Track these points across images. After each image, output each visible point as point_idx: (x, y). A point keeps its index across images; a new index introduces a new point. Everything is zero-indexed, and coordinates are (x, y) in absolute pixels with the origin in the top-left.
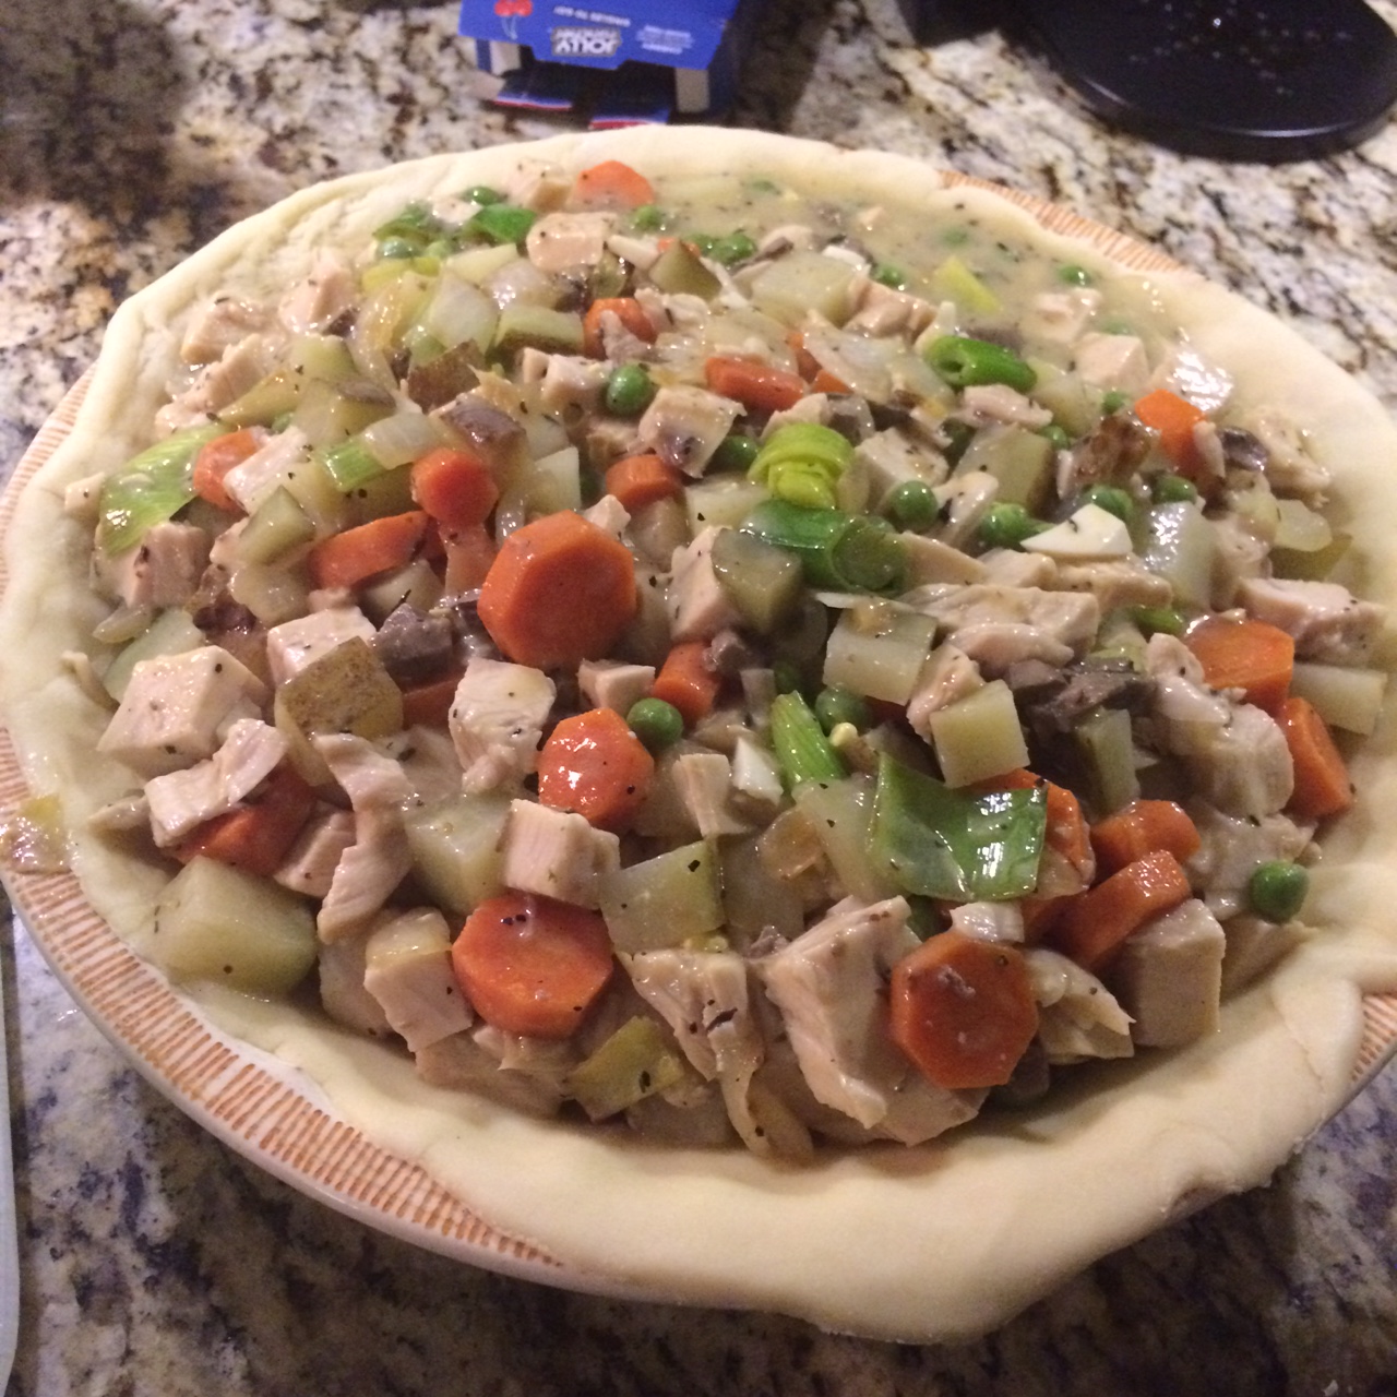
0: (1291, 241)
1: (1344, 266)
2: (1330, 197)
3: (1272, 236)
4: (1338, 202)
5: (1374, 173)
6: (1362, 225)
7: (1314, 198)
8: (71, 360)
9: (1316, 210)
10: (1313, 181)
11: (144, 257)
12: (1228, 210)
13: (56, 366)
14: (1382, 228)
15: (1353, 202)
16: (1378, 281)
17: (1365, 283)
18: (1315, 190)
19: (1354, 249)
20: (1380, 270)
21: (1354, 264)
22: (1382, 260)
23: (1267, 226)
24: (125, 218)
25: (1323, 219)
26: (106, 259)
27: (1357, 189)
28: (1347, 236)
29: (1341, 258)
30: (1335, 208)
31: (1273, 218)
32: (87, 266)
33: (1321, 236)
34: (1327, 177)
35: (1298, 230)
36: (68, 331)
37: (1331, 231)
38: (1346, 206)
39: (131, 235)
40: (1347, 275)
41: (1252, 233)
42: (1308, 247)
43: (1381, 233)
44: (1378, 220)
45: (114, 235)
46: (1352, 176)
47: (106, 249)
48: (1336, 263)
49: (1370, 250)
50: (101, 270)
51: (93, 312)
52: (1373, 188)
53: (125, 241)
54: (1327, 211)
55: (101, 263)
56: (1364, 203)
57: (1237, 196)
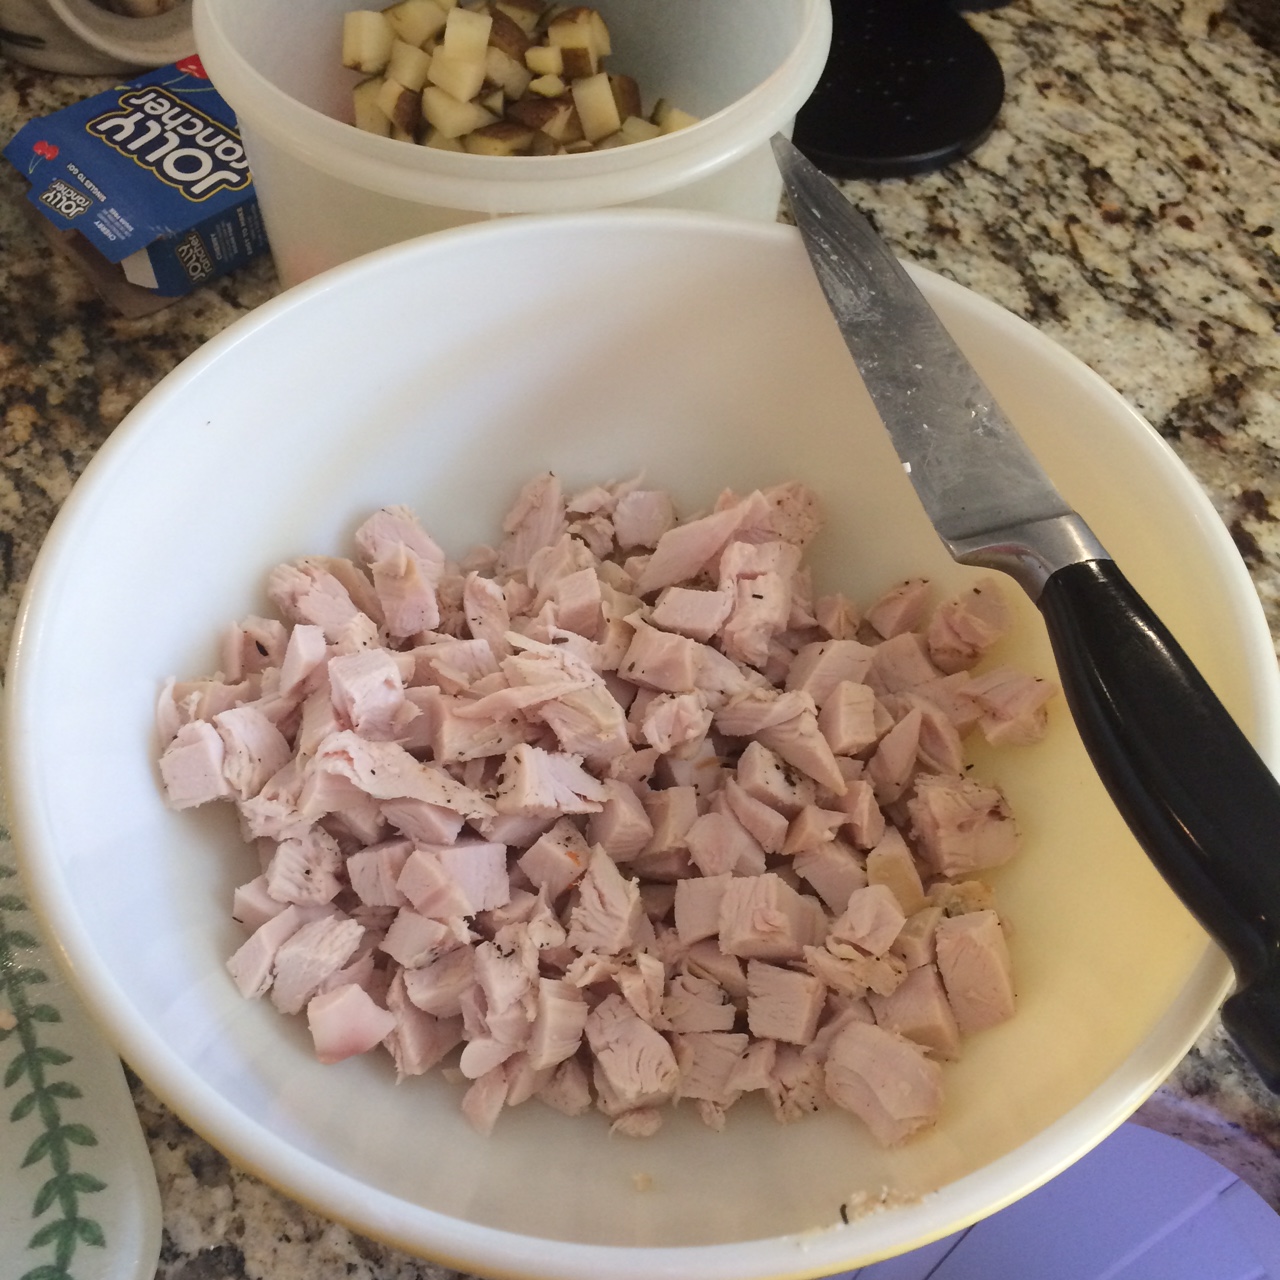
0: (926, 247)
2: (953, 203)
3: (912, 243)
4: (959, 206)
5: (984, 177)
6: (977, 225)
7: (941, 206)
8: (20, 470)
9: (943, 216)
10: (939, 190)
11: (55, 373)
12: (878, 225)
14: (993, 225)
15: (970, 206)
16: (992, 272)
17: (983, 275)
18: (942, 198)
19: (973, 247)
20: (993, 262)
21: (974, 260)
22: (994, 254)
23: (908, 235)
24: (31, 338)
25: (949, 223)
26: (25, 378)
27: (973, 193)
28: (967, 237)
29: (964, 256)
30: (957, 212)
31: (912, 228)
32: (11, 387)
33: (948, 238)
34: (950, 186)
35: (932, 237)
36: (10, 446)
37: (956, 234)
38: (964, 209)
39: (40, 354)
40: (969, 271)
42: (940, 250)
43: (991, 230)
44: (989, 219)
45: (26, 356)
46: (968, 182)
47: (23, 370)
48: (960, 261)
49: (984, 246)
50: (23, 389)
51: (26, 427)
52: (984, 190)
53: (36, 360)
54: (952, 217)
55: (22, 383)
56: (978, 205)
57: (884, 211)
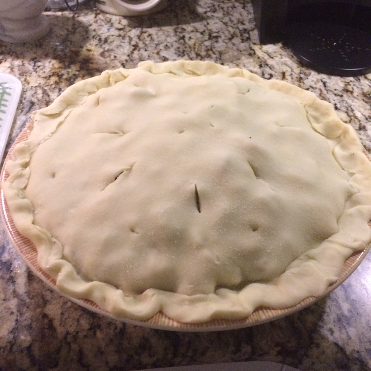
0: (340, 94)
1: (353, 100)
2: (354, 85)
3: (336, 92)
4: (356, 86)
5: (368, 81)
6: (361, 92)
7: (350, 85)
8: (46, 90)
9: (350, 88)
10: (351, 81)
11: (68, 72)
12: (326, 85)
13: (42, 91)
14: (366, 93)
15: (360, 87)
16: (360, 104)
17: (357, 105)
18: (351, 83)
19: (357, 97)
20: (362, 102)
21: (355, 100)
22: (363, 100)
23: (335, 90)
24: (67, 64)
25: (351, 89)
26: (60, 71)
27: (362, 84)
28: (355, 94)
29: (352, 98)
30: (355, 88)
31: (337, 88)
32: (55, 72)
33: (349, 94)
34: (355, 81)
35: (343, 92)
36: (47, 84)
37: (352, 92)
38: (358, 87)
39: (67, 67)
40: (353, 102)
41: (331, 91)
42: (345, 95)
43: (365, 94)
44: (365, 91)
45: (63, 67)
46: (362, 81)
47: (61, 69)
48: (351, 99)
49: (360, 98)
50: (58, 73)
51: (53, 81)
52: (366, 84)
53: (65, 68)
54: (353, 88)
55: (59, 72)
56: (363, 87)
57: (330, 83)
